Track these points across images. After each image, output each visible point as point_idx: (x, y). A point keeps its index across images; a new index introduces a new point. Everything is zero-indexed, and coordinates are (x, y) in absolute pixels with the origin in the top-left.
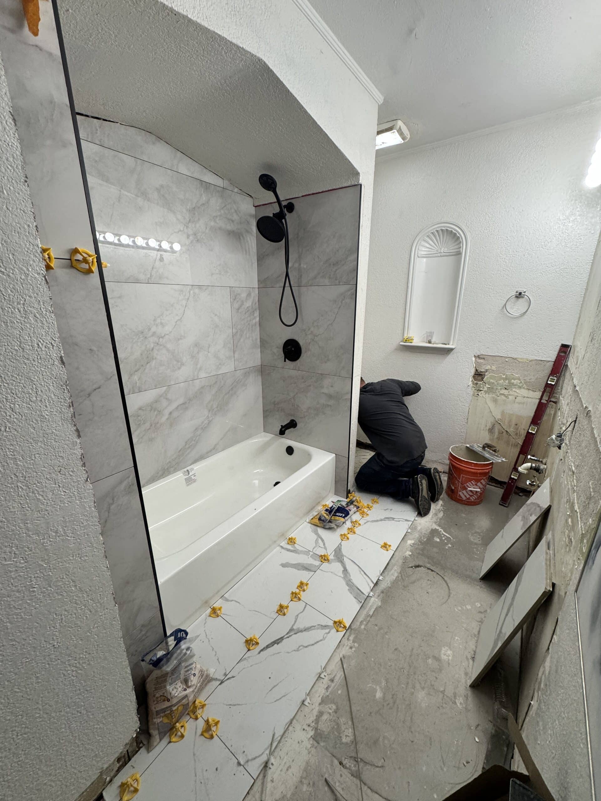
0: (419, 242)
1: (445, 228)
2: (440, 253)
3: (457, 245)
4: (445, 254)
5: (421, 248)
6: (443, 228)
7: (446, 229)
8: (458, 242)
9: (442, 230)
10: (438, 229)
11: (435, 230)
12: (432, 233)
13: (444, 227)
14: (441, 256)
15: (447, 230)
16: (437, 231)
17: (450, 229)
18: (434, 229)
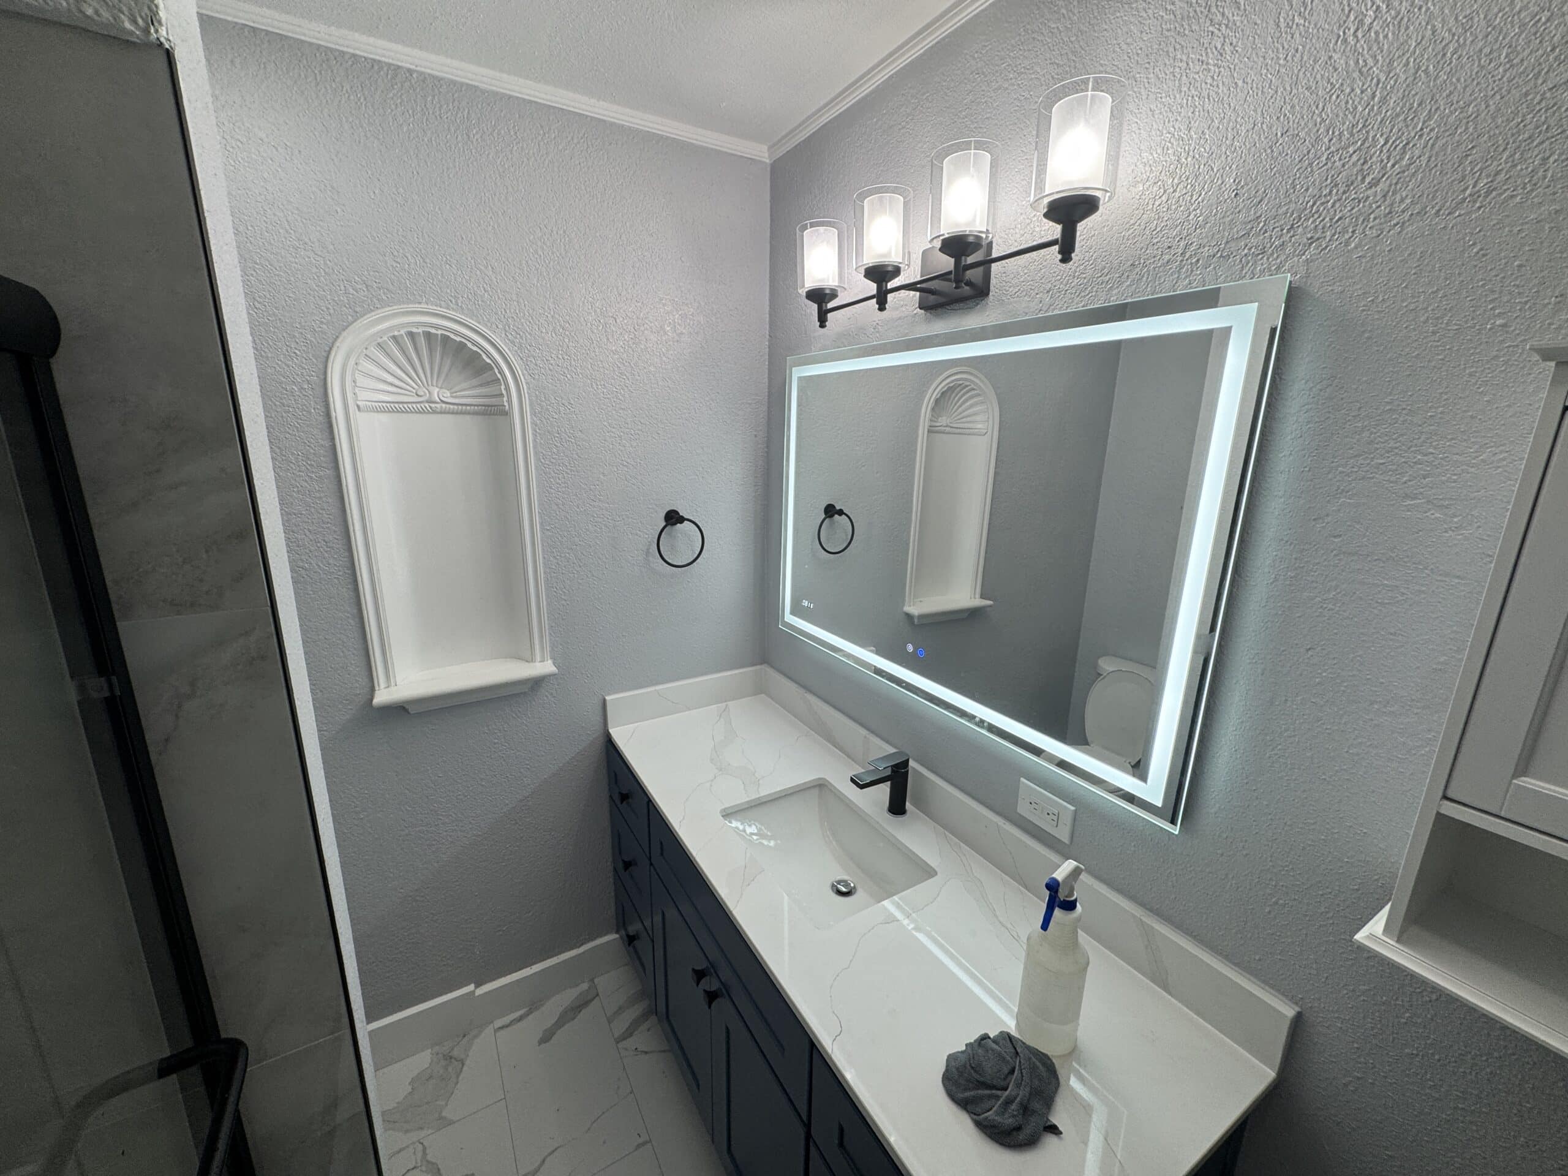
0: (352, 362)
1: (440, 332)
2: (430, 402)
3: (481, 385)
4: (444, 405)
5: (362, 381)
6: (433, 331)
7: (442, 335)
8: (486, 376)
9: (428, 335)
10: (414, 330)
11: (402, 332)
12: (394, 338)
13: (437, 327)
14: (434, 412)
15: (445, 339)
16: (411, 335)
17: (458, 339)
18: (403, 325)
